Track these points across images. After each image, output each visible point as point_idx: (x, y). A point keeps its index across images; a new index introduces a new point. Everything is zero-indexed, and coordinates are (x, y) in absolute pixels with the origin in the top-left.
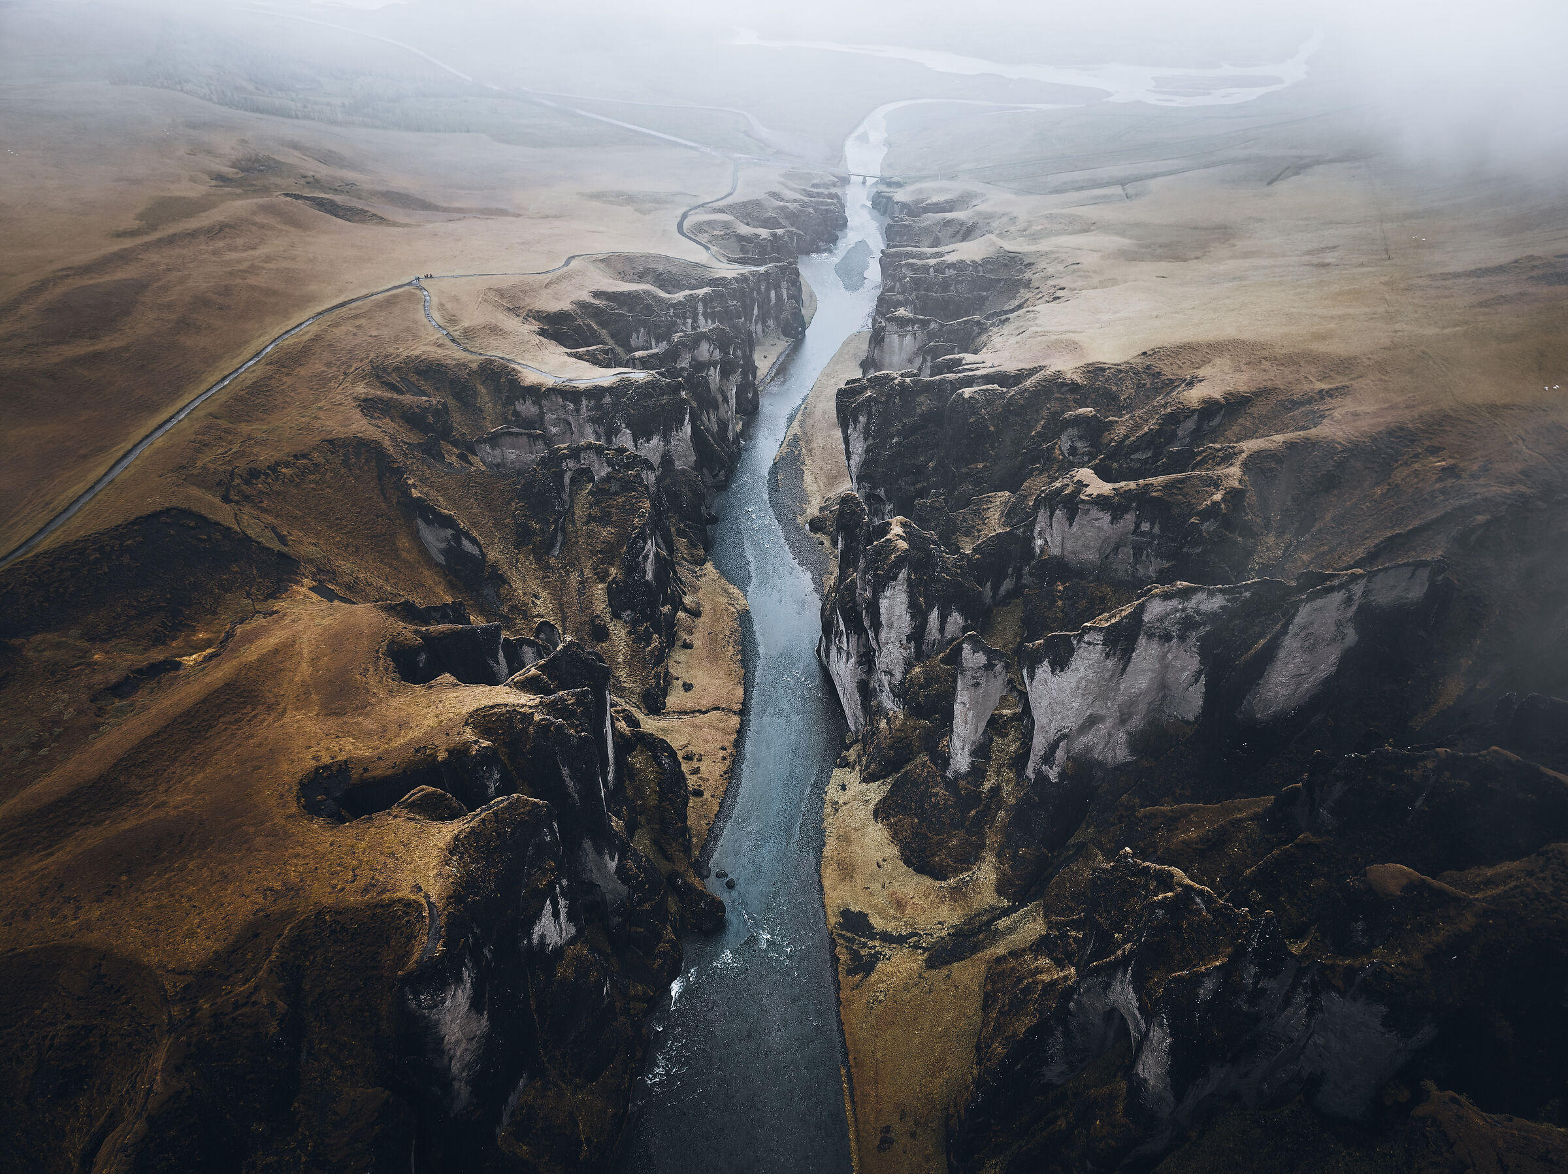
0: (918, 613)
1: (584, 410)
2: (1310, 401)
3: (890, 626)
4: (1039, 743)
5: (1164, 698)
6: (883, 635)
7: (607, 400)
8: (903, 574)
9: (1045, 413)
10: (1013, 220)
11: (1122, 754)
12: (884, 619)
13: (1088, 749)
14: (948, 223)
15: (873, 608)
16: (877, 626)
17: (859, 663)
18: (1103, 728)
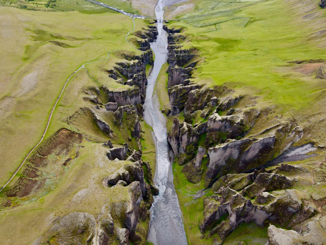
0: (189, 138)
1: (121, 95)
2: (254, 98)
3: (184, 141)
4: (211, 163)
5: (231, 155)
6: (183, 142)
7: (125, 93)
8: (186, 133)
9: (207, 95)
10: (194, 36)
11: (224, 164)
12: (183, 140)
13: (219, 164)
14: (180, 36)
15: (181, 138)
16: (181, 140)
17: (177, 145)
18: (221, 160)
